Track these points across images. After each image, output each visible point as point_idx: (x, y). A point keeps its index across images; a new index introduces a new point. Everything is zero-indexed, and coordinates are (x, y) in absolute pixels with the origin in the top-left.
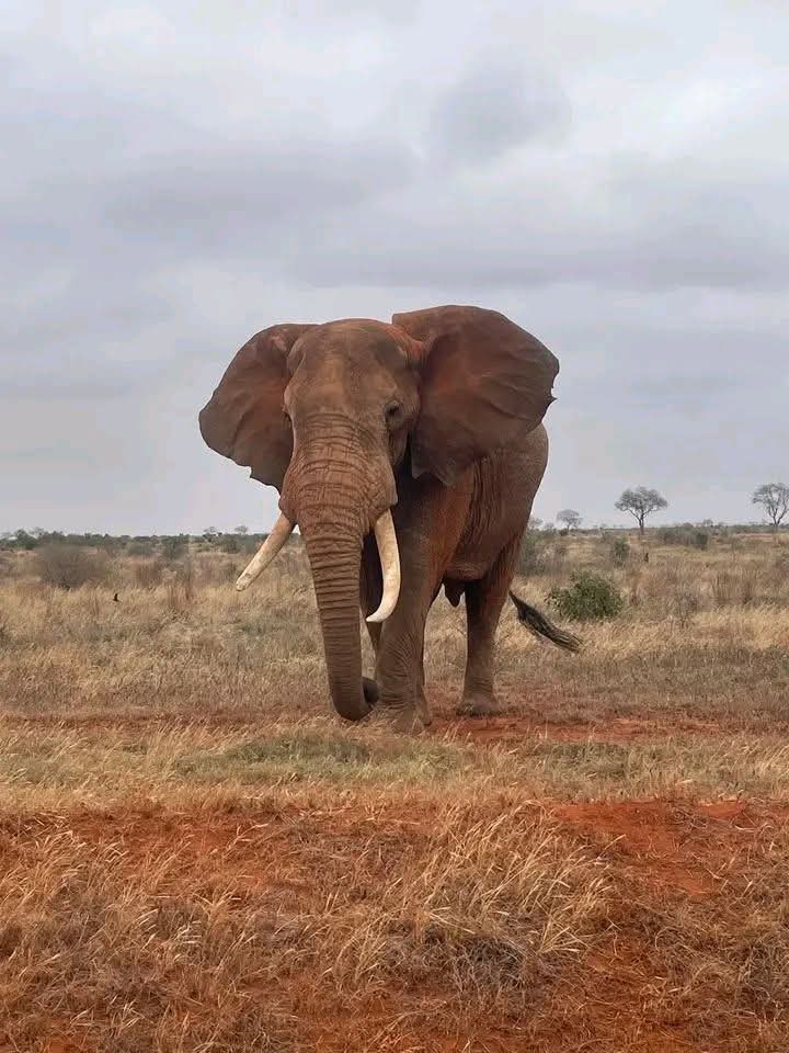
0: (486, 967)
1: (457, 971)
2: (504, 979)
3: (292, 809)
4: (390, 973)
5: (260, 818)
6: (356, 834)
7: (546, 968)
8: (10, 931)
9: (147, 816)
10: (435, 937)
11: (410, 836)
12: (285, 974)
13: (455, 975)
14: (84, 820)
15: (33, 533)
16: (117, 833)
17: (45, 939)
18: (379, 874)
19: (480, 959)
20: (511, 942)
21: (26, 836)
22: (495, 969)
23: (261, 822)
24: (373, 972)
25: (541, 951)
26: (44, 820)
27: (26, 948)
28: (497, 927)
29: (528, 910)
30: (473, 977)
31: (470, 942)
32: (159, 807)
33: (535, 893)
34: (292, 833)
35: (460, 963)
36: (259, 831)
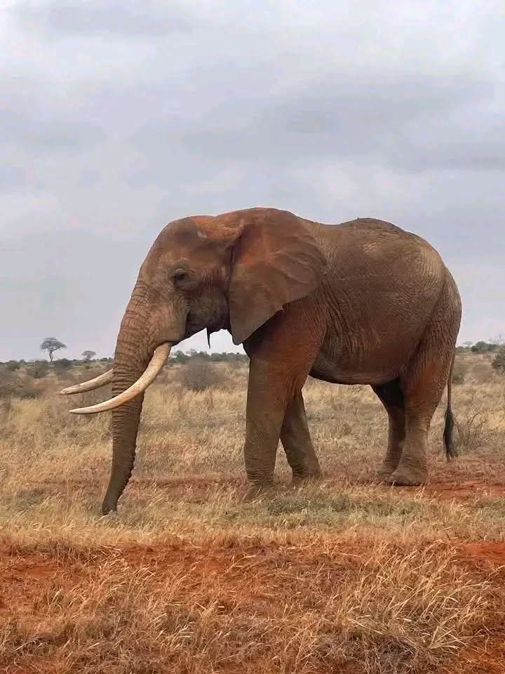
0: (389, 657)
1: (367, 660)
2: (400, 666)
3: (274, 545)
4: (321, 660)
5: (251, 551)
6: (316, 563)
7: (432, 659)
8: (68, 627)
9: (175, 548)
10: (355, 636)
11: (353, 565)
12: (248, 659)
13: (366, 663)
14: (133, 552)
15: (187, 352)
16: (153, 560)
17: (92, 633)
18: (328, 591)
19: (386, 652)
20: (410, 641)
21: (93, 562)
22: (394, 659)
23: (252, 554)
24: (309, 659)
25: (430, 647)
26: (107, 551)
27: (77, 638)
28: (402, 630)
29: (428, 618)
30: (379, 664)
31: (379, 640)
32: (184, 543)
33: (433, 606)
34: (271, 562)
35: (370, 654)
36: (248, 560)
